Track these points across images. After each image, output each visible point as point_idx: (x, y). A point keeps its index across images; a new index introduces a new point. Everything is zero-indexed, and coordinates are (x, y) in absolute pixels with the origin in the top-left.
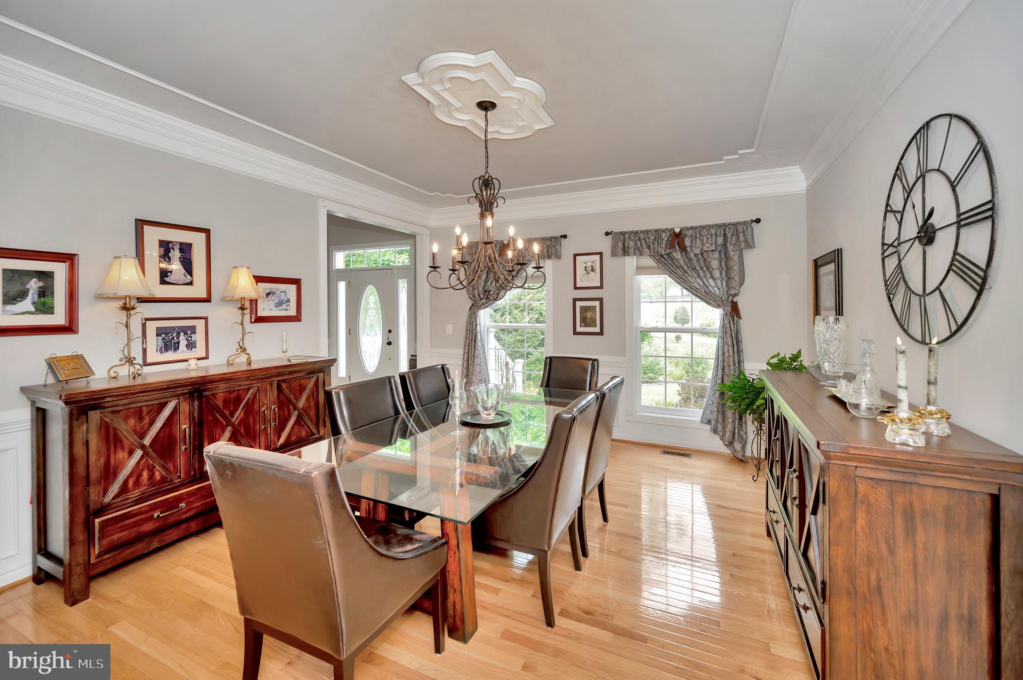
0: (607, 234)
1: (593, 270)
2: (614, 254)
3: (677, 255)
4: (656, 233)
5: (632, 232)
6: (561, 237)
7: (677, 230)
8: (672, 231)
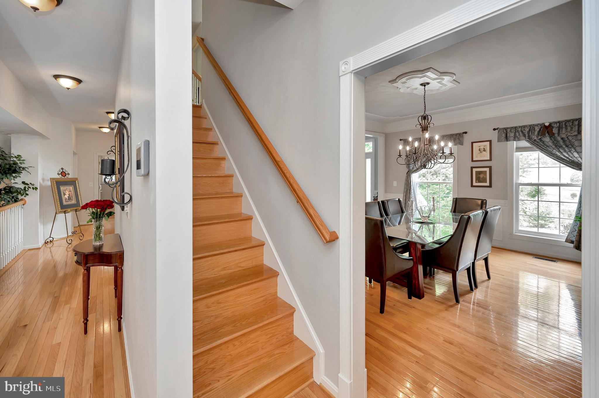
0: (494, 129)
1: (484, 150)
2: (499, 140)
3: (547, 139)
4: (530, 127)
5: (513, 127)
6: (463, 133)
7: (547, 124)
8: (543, 125)
